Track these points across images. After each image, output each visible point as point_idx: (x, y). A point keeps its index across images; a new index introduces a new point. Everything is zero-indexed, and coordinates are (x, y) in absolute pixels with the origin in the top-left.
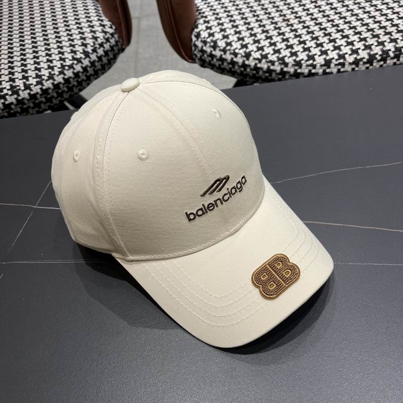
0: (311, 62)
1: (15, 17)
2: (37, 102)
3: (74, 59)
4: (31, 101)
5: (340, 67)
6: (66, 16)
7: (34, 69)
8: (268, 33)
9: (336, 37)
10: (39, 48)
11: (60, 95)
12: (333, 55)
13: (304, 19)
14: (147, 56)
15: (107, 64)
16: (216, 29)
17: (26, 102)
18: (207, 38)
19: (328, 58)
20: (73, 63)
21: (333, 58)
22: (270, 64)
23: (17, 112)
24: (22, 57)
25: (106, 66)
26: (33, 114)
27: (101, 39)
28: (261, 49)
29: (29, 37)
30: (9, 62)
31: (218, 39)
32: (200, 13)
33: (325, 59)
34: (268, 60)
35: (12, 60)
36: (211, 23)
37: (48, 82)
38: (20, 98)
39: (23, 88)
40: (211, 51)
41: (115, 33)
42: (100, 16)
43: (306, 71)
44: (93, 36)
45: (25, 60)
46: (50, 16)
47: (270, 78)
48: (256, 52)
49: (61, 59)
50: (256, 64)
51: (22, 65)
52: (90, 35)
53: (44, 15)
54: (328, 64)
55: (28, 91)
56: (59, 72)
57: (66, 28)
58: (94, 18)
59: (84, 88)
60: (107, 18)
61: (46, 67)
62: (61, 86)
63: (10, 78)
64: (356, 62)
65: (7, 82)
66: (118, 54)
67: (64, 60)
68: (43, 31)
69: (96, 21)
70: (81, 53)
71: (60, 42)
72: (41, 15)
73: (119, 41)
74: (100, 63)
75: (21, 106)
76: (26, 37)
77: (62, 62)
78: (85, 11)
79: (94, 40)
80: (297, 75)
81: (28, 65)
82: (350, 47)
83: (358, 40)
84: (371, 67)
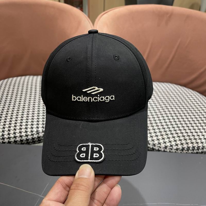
0: (159, 145)
5: (170, 150)
9: (170, 137)
12: (168, 144)
13: (158, 124)
38: (39, 136)
43: (157, 148)
63: (37, 126)
64: (177, 149)
65: (35, 128)
75: (38, 139)
82: (175, 142)
83: (178, 140)
84: (182, 152)
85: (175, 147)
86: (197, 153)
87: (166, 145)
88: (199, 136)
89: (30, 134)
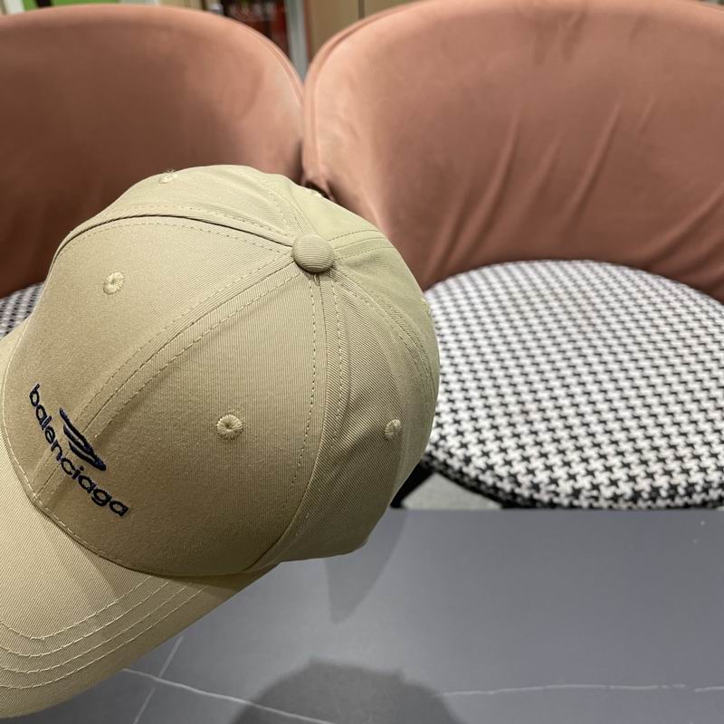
0: (553, 487)
5: (592, 501)
8: (498, 430)
9: (590, 455)
12: (584, 482)
13: (549, 413)
21: (584, 488)
22: (496, 479)
33: (573, 487)
34: (494, 473)
43: (546, 498)
48: (479, 457)
50: (477, 475)
54: (576, 494)
64: (615, 498)
82: (608, 474)
83: (619, 464)
84: (634, 506)
85: (607, 492)
86: (687, 506)
87: (577, 486)
88: (691, 445)
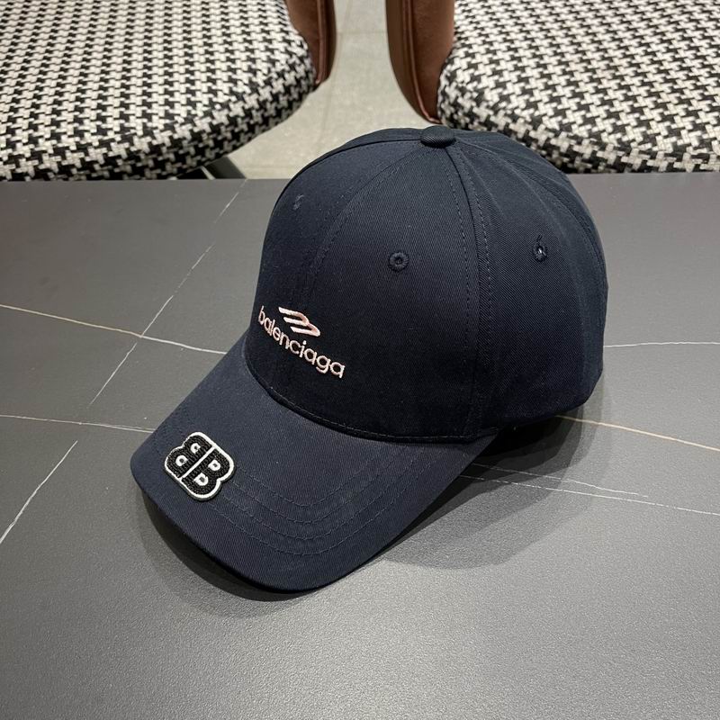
0: (649, 146)
1: (139, 9)
2: (160, 158)
3: (232, 93)
4: (150, 157)
5: (700, 161)
6: (226, 18)
7: (162, 103)
8: (578, 86)
9: (699, 108)
10: (176, 68)
11: (200, 151)
12: (691, 138)
13: (644, 68)
14: (348, 102)
15: (286, 109)
16: (485, 70)
17: (142, 156)
18: (468, 83)
19: (680, 143)
20: (230, 100)
21: (690, 145)
22: (573, 142)
23: (124, 173)
24: (145, 79)
25: (283, 111)
26: (150, 179)
27: (282, 65)
28: (562, 113)
29: (161, 47)
30: (123, 86)
31: (487, 87)
32: (460, 39)
33: (675, 145)
34: (571, 134)
35: (128, 83)
36: (478, 58)
37: (184, 127)
38: (133, 149)
39: (140, 133)
40: (472, 107)
41: (307, 57)
42: (285, 25)
43: (636, 160)
44: (268, 57)
45: (149, 86)
46: (199, 14)
47: (570, 166)
48: (551, 117)
49: (210, 91)
50: (548, 139)
51: (145, 93)
52: (264, 56)
53: (189, 13)
54: (679, 153)
55: (148, 139)
56: (204, 112)
57: (225, 38)
58: (274, 27)
59: (242, 145)
60: (296, 28)
61: (184, 102)
62: (205, 136)
63: (121, 113)
65: (115, 119)
66: (307, 93)
67: (215, 92)
68: (185, 39)
69: (278, 33)
70: (245, 84)
71: (212, 62)
72: (185, 11)
73: (312, 72)
74: (274, 105)
75: (133, 162)
76: (155, 47)
77: (211, 96)
78: (260, 13)
79: (270, 65)
80: (619, 167)
81: (154, 95)
89: (95, 140)
